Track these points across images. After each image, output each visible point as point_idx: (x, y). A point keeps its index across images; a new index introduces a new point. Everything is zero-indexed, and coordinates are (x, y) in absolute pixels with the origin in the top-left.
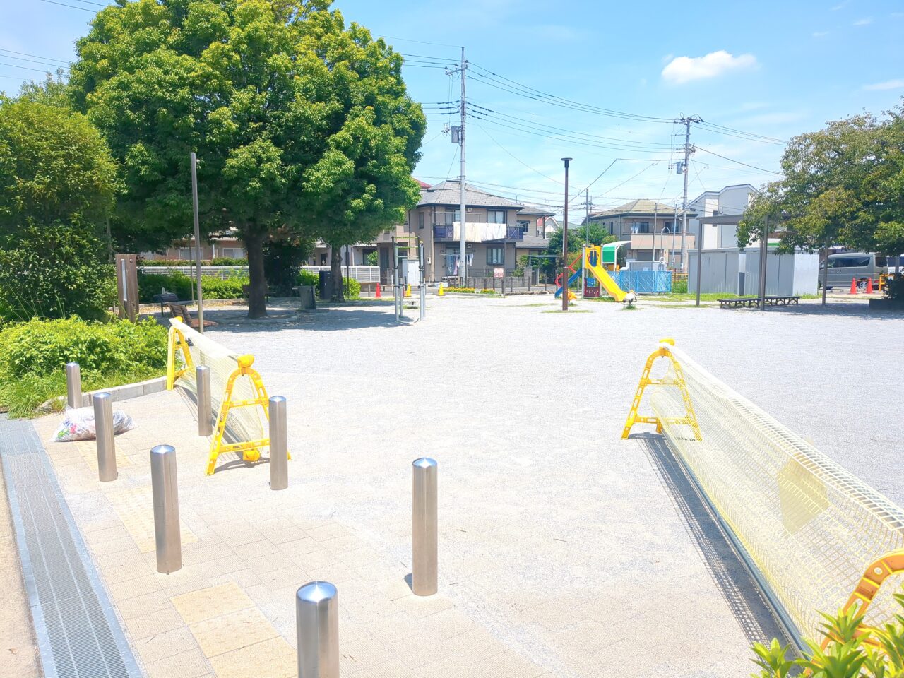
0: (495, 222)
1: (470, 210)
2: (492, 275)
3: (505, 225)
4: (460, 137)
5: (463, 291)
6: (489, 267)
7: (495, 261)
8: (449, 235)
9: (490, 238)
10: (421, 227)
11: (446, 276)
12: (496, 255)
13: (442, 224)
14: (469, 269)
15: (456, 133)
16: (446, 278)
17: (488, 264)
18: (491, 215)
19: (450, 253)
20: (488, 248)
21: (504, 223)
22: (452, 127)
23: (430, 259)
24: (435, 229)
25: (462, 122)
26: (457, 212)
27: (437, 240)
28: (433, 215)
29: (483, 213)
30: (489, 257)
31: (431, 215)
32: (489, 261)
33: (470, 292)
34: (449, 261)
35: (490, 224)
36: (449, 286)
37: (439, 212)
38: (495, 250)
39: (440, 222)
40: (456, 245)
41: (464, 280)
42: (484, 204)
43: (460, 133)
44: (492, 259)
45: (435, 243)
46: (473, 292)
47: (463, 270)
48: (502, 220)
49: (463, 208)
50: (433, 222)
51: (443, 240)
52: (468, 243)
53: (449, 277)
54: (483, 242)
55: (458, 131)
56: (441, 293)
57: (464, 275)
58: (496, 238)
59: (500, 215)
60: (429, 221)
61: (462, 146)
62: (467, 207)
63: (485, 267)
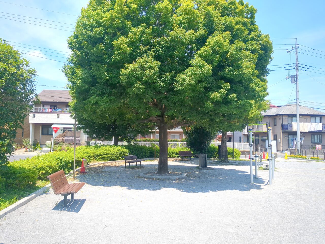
0: (316, 122)
1: (302, 116)
2: (315, 148)
3: (321, 123)
4: (295, 80)
5: (299, 157)
6: (313, 144)
7: (316, 141)
8: (290, 128)
9: (313, 130)
10: (275, 125)
11: (289, 148)
12: (317, 138)
13: (286, 123)
14: (302, 146)
15: (293, 78)
16: (289, 149)
17: (312, 143)
18: (313, 119)
19: (291, 137)
20: (311, 135)
21: (320, 122)
22: (291, 76)
23: (280, 140)
24: (282, 126)
25: (297, 73)
26: (294, 118)
27: (283, 131)
28: (281, 119)
29: (309, 118)
30: (313, 140)
31: (280, 119)
32: (313, 141)
33: (303, 158)
34: (290, 141)
35: (313, 123)
36: (291, 153)
37: (285, 118)
38: (316, 136)
39: (285, 122)
40: (295, 134)
41: (299, 151)
42: (309, 114)
43: (295, 78)
44: (314, 140)
45: (282, 132)
46: (305, 158)
47: (299, 146)
48: (319, 121)
49: (298, 116)
50: (281, 122)
51: (286, 131)
52: (301, 132)
53: (290, 149)
54: (309, 132)
55: (294, 77)
56: (286, 157)
57: (299, 149)
58: (316, 130)
59: (318, 119)
60: (279, 122)
61: (296, 84)
62: (300, 115)
63: (311, 144)
